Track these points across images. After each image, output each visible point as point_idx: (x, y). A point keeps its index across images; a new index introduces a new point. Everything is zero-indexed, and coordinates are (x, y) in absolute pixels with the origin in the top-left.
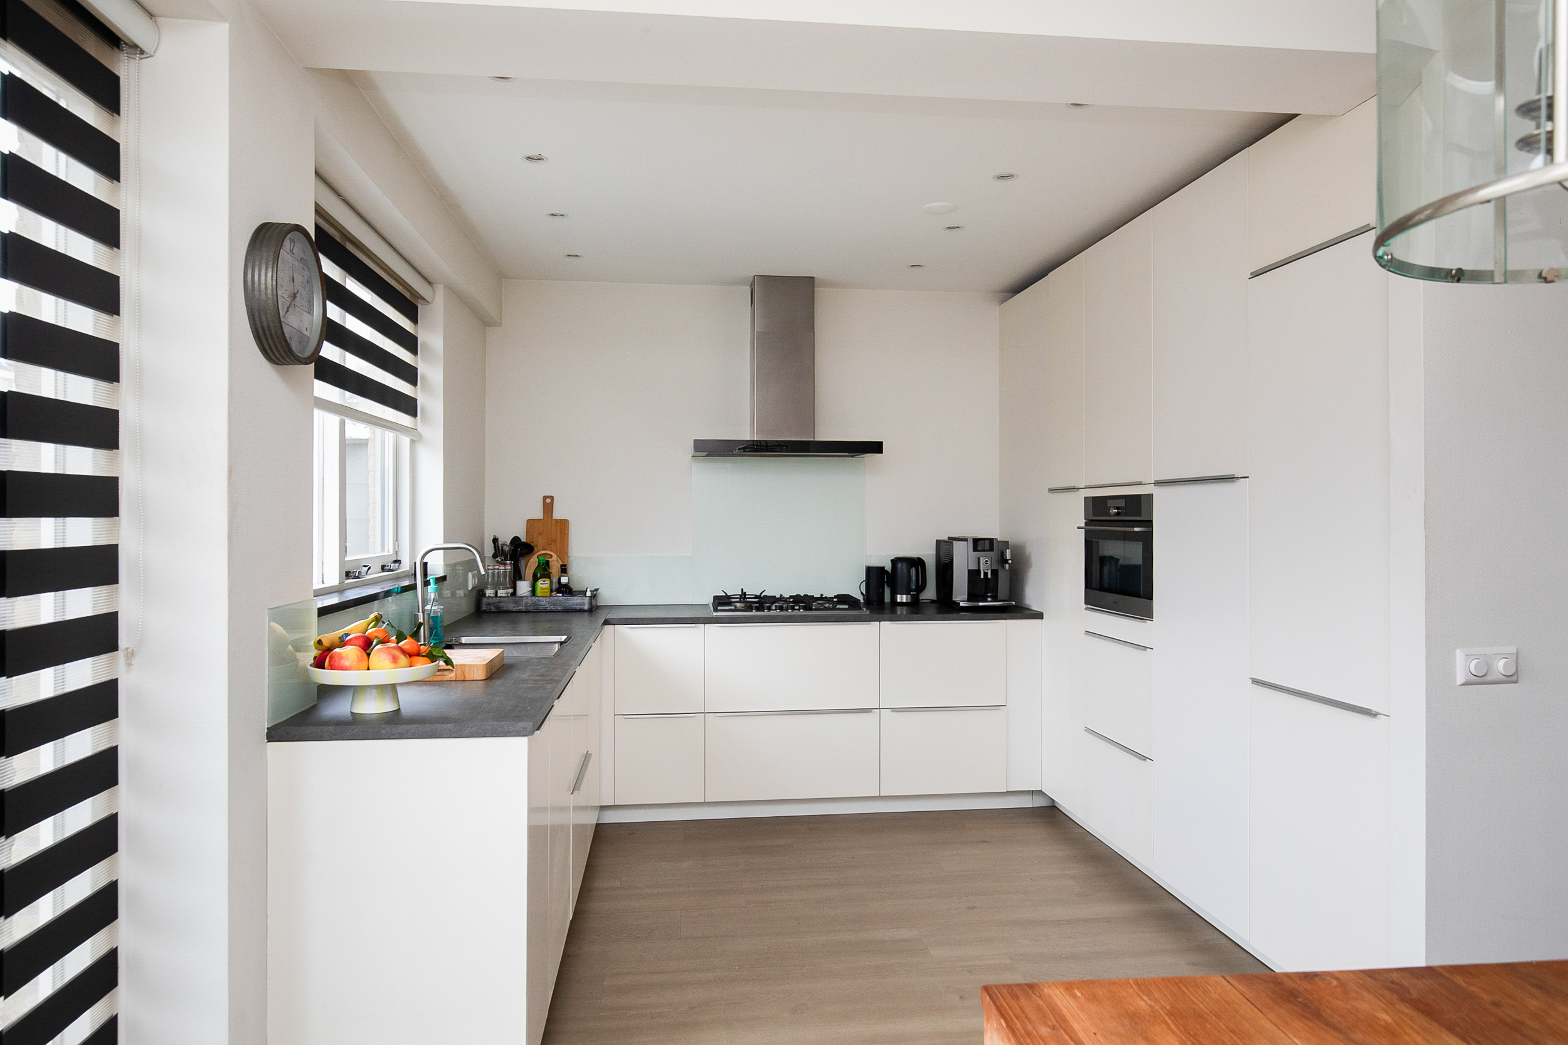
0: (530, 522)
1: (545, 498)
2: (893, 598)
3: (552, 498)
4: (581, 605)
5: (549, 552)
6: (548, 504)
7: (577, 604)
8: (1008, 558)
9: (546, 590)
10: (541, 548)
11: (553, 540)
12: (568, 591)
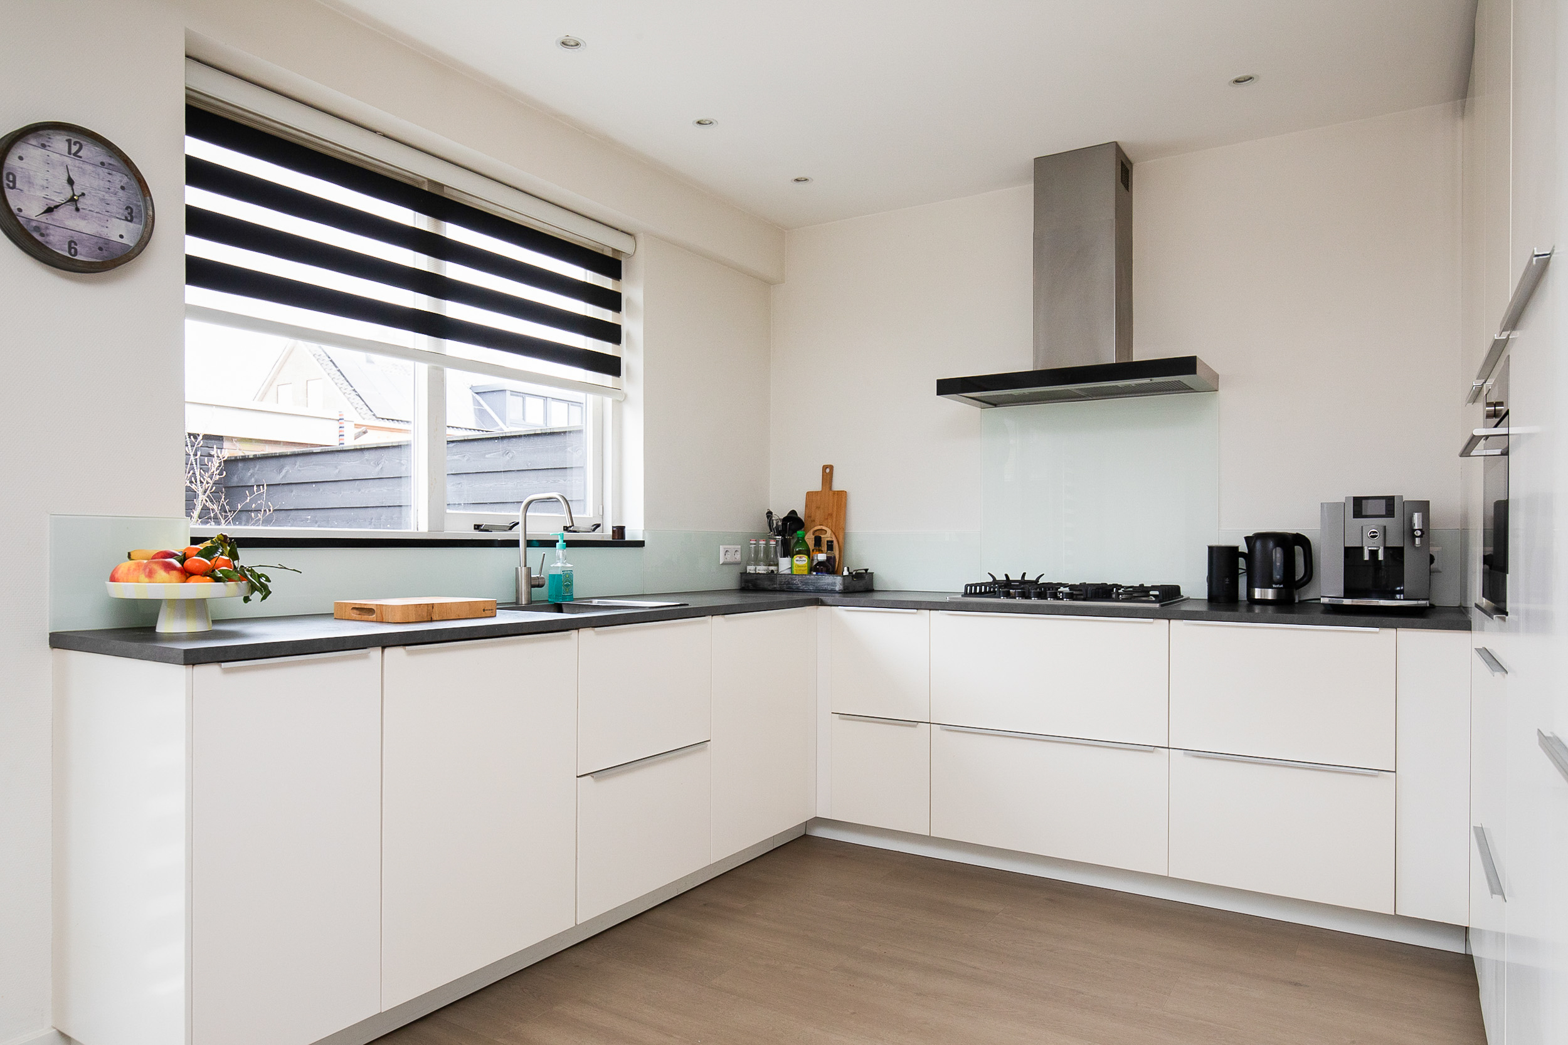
0: (809, 495)
1: (825, 467)
2: (1250, 593)
3: (831, 467)
4: (832, 586)
5: (824, 528)
6: (828, 473)
7: (828, 584)
8: (1416, 527)
9: (802, 568)
10: (818, 523)
11: (829, 514)
12: (825, 569)
